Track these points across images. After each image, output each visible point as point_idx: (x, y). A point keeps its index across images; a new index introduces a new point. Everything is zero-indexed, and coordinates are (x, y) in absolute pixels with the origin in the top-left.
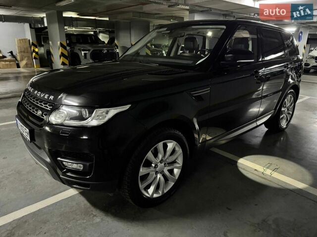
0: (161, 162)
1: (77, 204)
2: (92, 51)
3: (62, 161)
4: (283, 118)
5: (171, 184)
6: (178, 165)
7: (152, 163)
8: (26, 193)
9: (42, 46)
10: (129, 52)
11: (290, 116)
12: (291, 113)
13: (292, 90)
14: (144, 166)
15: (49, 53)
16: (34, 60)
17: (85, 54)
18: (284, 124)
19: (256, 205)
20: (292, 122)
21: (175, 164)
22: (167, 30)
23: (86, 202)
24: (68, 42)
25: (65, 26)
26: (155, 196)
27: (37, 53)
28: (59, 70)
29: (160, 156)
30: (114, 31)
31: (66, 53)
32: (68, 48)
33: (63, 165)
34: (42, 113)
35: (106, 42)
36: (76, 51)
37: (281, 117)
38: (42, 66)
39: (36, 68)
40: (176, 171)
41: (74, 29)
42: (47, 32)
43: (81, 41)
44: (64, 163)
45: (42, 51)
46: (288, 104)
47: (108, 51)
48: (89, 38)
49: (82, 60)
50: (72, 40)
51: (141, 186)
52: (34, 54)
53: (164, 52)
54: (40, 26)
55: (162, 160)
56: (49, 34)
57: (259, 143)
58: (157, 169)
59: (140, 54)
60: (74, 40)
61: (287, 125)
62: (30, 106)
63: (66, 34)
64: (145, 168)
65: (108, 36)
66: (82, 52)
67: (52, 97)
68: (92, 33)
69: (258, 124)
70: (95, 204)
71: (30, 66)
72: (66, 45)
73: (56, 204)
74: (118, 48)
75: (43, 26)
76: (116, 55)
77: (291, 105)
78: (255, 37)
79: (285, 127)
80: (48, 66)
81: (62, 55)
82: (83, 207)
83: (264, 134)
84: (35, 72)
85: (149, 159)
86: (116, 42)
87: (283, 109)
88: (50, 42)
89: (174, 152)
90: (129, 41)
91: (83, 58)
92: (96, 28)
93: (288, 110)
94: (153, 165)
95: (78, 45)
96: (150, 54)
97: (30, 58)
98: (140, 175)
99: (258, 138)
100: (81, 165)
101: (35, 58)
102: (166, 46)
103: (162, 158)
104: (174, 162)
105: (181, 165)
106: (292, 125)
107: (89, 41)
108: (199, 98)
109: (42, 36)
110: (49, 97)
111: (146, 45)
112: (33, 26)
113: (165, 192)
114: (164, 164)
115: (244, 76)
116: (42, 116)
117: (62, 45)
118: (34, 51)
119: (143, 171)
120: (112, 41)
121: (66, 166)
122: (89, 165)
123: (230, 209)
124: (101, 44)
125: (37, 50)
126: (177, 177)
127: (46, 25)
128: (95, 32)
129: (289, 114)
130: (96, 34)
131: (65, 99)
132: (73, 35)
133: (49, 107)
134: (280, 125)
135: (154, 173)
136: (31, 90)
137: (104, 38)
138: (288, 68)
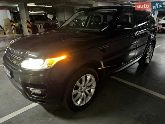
0: (84, 86)
1: (39, 110)
2: (44, 24)
3: (29, 89)
4: (147, 58)
5: (90, 98)
6: (93, 87)
7: (79, 87)
8: (10, 105)
9: (17, 22)
10: (64, 25)
11: (151, 56)
12: (151, 55)
13: (152, 43)
14: (75, 89)
15: (21, 26)
16: (13, 30)
17: (40, 26)
18: (148, 61)
19: (136, 107)
20: (152, 60)
21: (92, 87)
22: (84, 12)
23: (44, 109)
24: (31, 20)
25: (29, 11)
26: (81, 105)
27: (14, 26)
28: (27, 36)
29: (83, 83)
30: (55, 13)
31: (30, 26)
32: (31, 23)
33: (30, 91)
34: (17, 62)
35: (51, 19)
36: (36, 24)
37: (146, 57)
38: (17, 33)
39: (15, 34)
40: (92, 91)
41: (34, 12)
42: (19, 14)
43: (38, 19)
44: (31, 90)
45: (17, 25)
46: (150, 50)
47: (52, 24)
48: (42, 17)
49: (39, 29)
50: (33, 19)
51: (74, 100)
52: (13, 26)
53: (82, 24)
54: (15, 11)
55: (84, 85)
56: (20, 16)
57: (135, 72)
58: (82, 90)
59: (70, 26)
60: (34, 18)
61: (149, 62)
62: (10, 58)
63: (29, 15)
64: (76, 90)
65: (52, 16)
66: (39, 25)
67: (22, 53)
68: (44, 14)
69: (135, 62)
70: (48, 110)
71: (11, 33)
72: (29, 21)
73: (27, 111)
74: (58, 22)
75: (17, 11)
76: (57, 26)
77: (151, 51)
78: (132, 14)
79: (148, 62)
80: (21, 33)
81: (28, 27)
82: (42, 112)
83: (137, 67)
84: (14, 36)
85: (77, 85)
86: (57, 19)
87: (147, 53)
88: (21, 20)
89: (91, 80)
90: (64, 18)
91: (40, 28)
92: (46, 11)
93: (150, 53)
94: (80, 88)
95: (36, 21)
96: (75, 25)
97: (11, 29)
98: (73, 94)
99: (134, 69)
100: (40, 91)
101: (14, 29)
102: (83, 20)
103: (85, 84)
104: (91, 86)
105: (95, 87)
106: (152, 61)
107: (42, 19)
108: (104, 50)
109: (17, 17)
110: (20, 53)
111: (73, 21)
112: (11, 12)
113: (87, 102)
114: (86, 87)
115: (127, 37)
116: (17, 64)
117: (27, 21)
118: (13, 25)
119: (74, 92)
120: (54, 18)
121: (32, 92)
122: (44, 91)
123: (122, 110)
124: (48, 20)
125: (14, 24)
126: (93, 94)
127: (18, 10)
128: (45, 14)
129: (150, 55)
130: (46, 15)
131: (30, 53)
132: (33, 15)
133: (21, 59)
134: (146, 61)
135: (80, 92)
136: (10, 49)
137: (50, 17)
138: (150, 31)
